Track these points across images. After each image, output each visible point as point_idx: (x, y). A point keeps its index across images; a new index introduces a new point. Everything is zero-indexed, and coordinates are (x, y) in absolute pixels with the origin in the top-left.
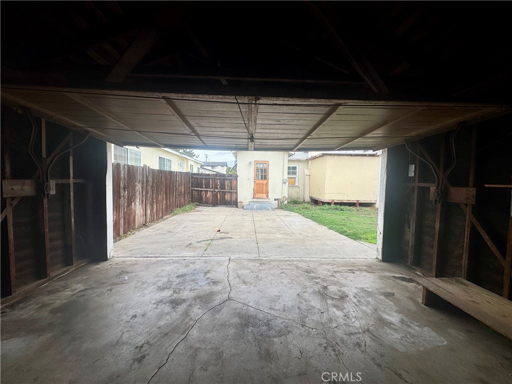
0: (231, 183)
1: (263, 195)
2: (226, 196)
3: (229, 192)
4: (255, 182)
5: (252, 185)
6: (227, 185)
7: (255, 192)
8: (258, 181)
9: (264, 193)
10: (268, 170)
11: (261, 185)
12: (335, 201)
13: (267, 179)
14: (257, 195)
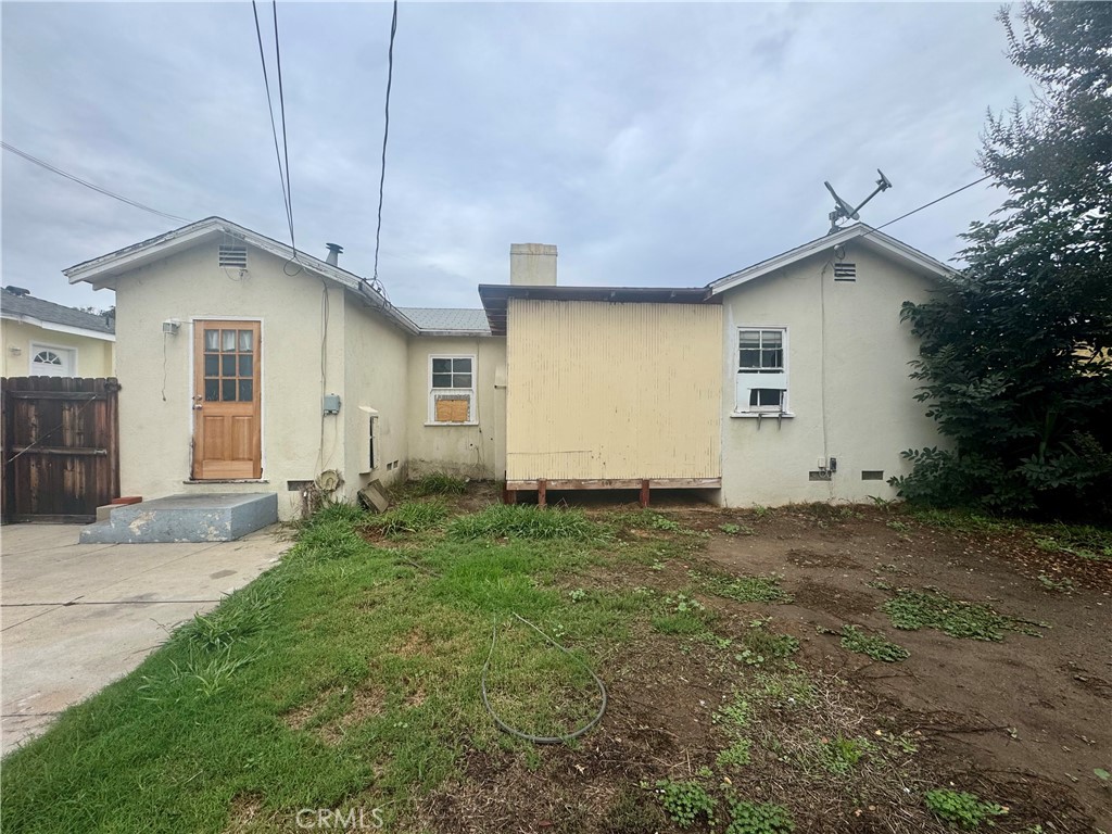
0: (89, 418)
1: (237, 465)
2: (69, 476)
3: (81, 457)
4: (197, 410)
5: (187, 426)
6: (73, 428)
7: (200, 456)
8: (214, 409)
9: (244, 459)
10: (259, 360)
11: (228, 423)
12: (553, 486)
13: (255, 399)
14: (211, 468)
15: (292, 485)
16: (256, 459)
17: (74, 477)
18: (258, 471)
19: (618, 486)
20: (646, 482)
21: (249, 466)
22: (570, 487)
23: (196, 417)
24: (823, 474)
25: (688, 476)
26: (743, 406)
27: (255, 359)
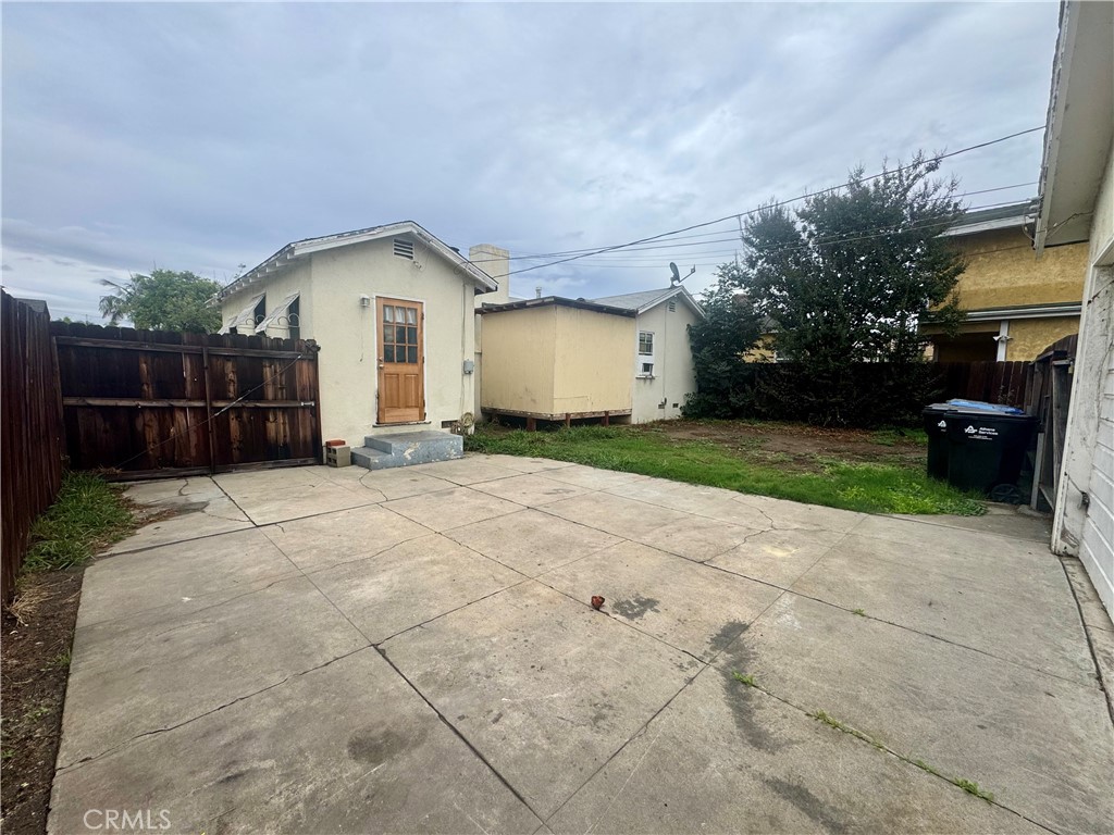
0: (291, 374)
1: (408, 411)
2: (271, 426)
3: (284, 410)
4: (380, 369)
5: (373, 383)
6: (274, 383)
7: (382, 406)
8: (391, 368)
9: (411, 407)
10: (422, 332)
11: (401, 379)
12: (572, 417)
13: (419, 362)
14: (392, 414)
15: (444, 424)
16: (421, 405)
17: (277, 428)
18: (423, 416)
19: (596, 415)
20: (607, 413)
21: (416, 412)
22: (579, 417)
23: (379, 374)
24: (662, 406)
25: (621, 409)
26: (640, 372)
27: (419, 331)
